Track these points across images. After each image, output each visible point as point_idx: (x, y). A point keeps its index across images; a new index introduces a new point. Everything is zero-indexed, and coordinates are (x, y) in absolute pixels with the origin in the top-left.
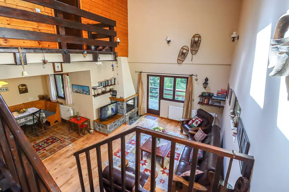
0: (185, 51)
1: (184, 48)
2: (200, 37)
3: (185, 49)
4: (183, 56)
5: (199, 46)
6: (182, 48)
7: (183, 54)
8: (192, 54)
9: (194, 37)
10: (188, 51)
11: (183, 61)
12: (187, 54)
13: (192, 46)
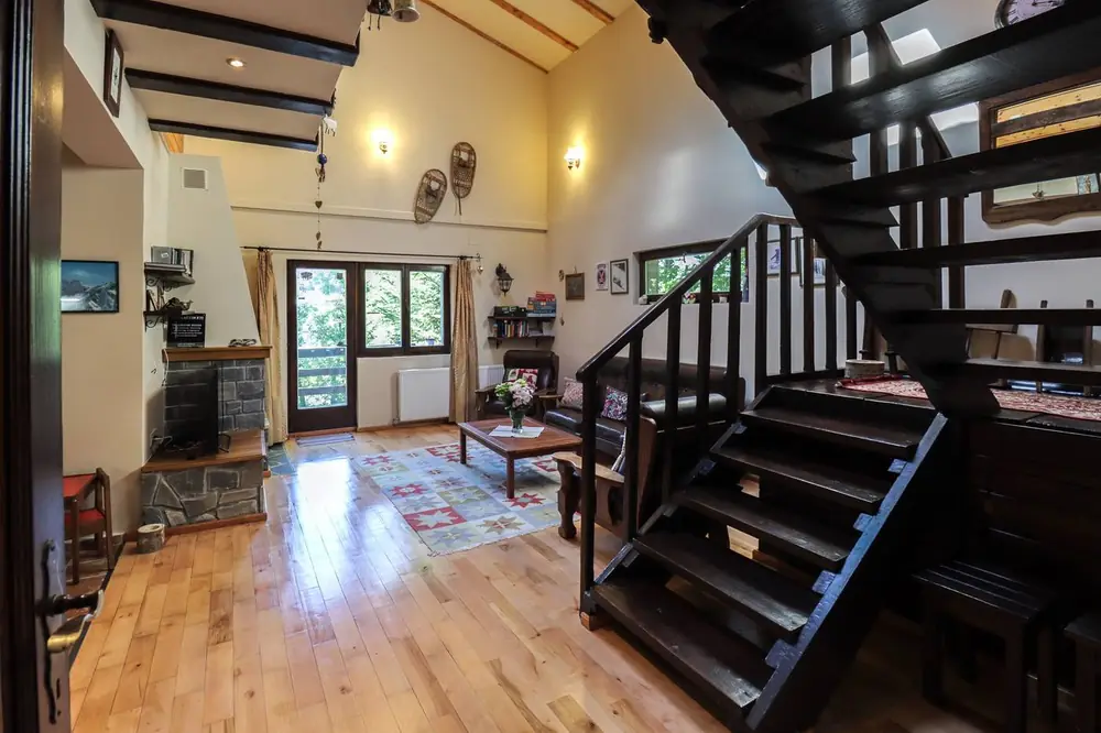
0: (435, 185)
1: (433, 174)
2: (471, 152)
3: (437, 181)
4: (431, 199)
5: (473, 176)
6: (426, 175)
7: (430, 193)
8: (459, 197)
9: (457, 148)
10: (446, 186)
11: (432, 215)
12: (443, 194)
13: (454, 173)
